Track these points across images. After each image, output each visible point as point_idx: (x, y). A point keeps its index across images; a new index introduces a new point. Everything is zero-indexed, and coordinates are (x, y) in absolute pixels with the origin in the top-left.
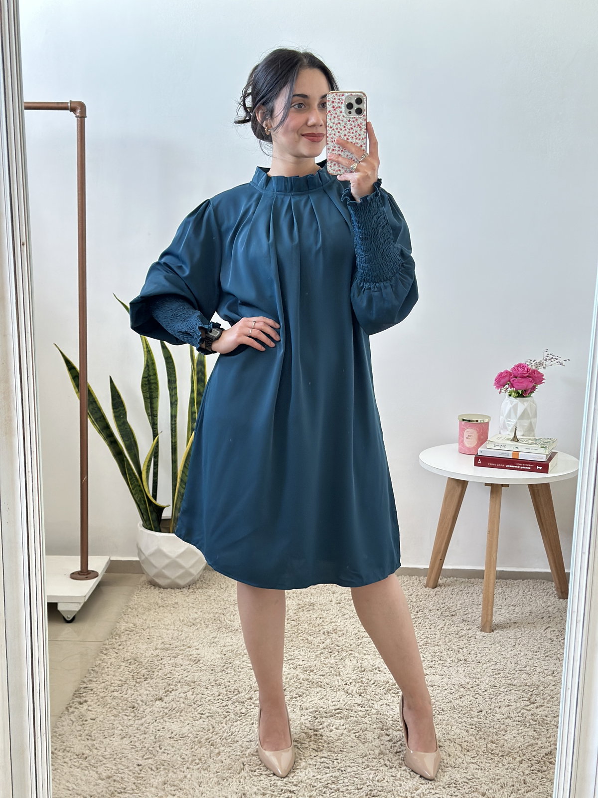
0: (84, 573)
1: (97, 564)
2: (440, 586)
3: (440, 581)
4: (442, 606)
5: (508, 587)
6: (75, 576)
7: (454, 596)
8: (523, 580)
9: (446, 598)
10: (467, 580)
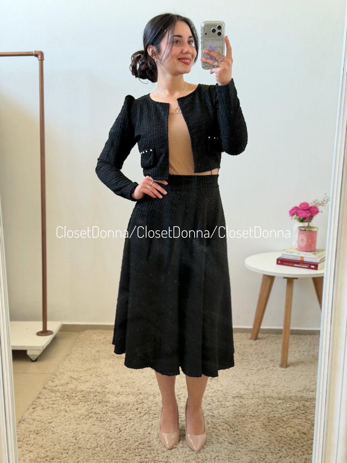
0: (45, 332)
1: (53, 326)
4: (259, 351)
6: (39, 334)
9: (262, 346)
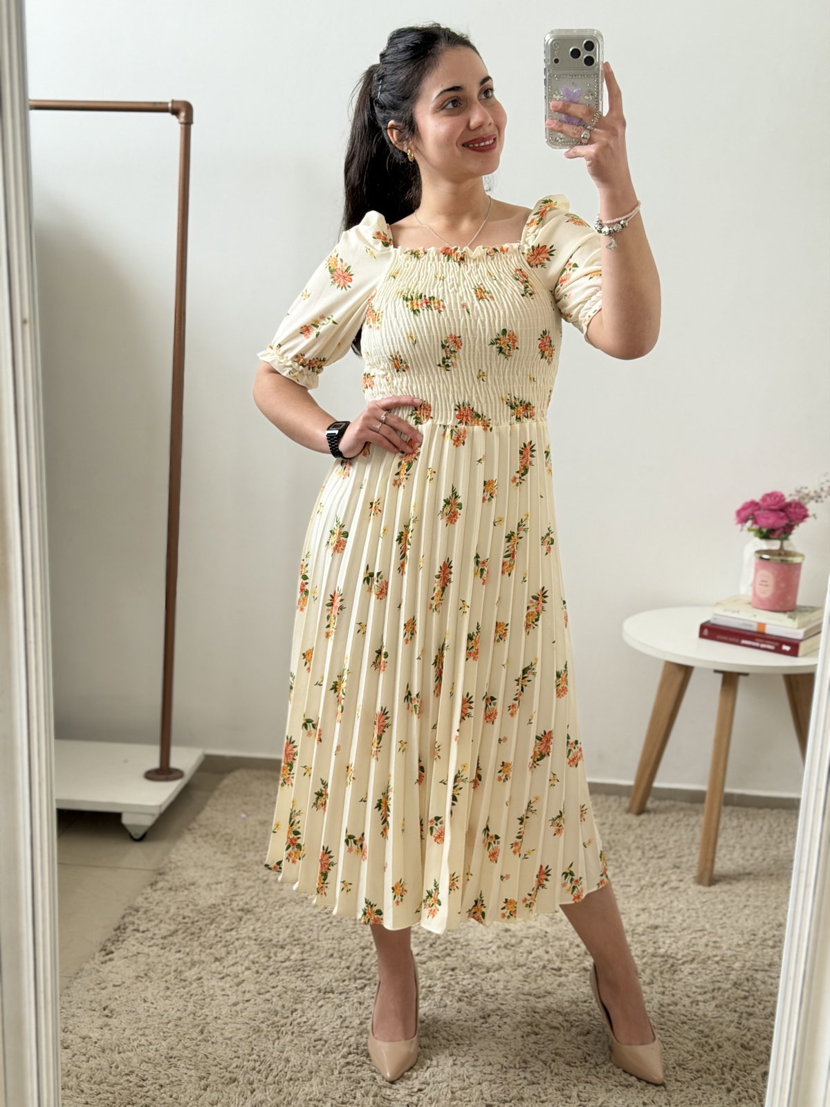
0: (164, 772)
1: (183, 759)
2: (648, 812)
3: (649, 805)
5: (748, 819)
6: (151, 775)
7: (667, 828)
8: (772, 808)
9: (653, 831)
10: (688, 805)
